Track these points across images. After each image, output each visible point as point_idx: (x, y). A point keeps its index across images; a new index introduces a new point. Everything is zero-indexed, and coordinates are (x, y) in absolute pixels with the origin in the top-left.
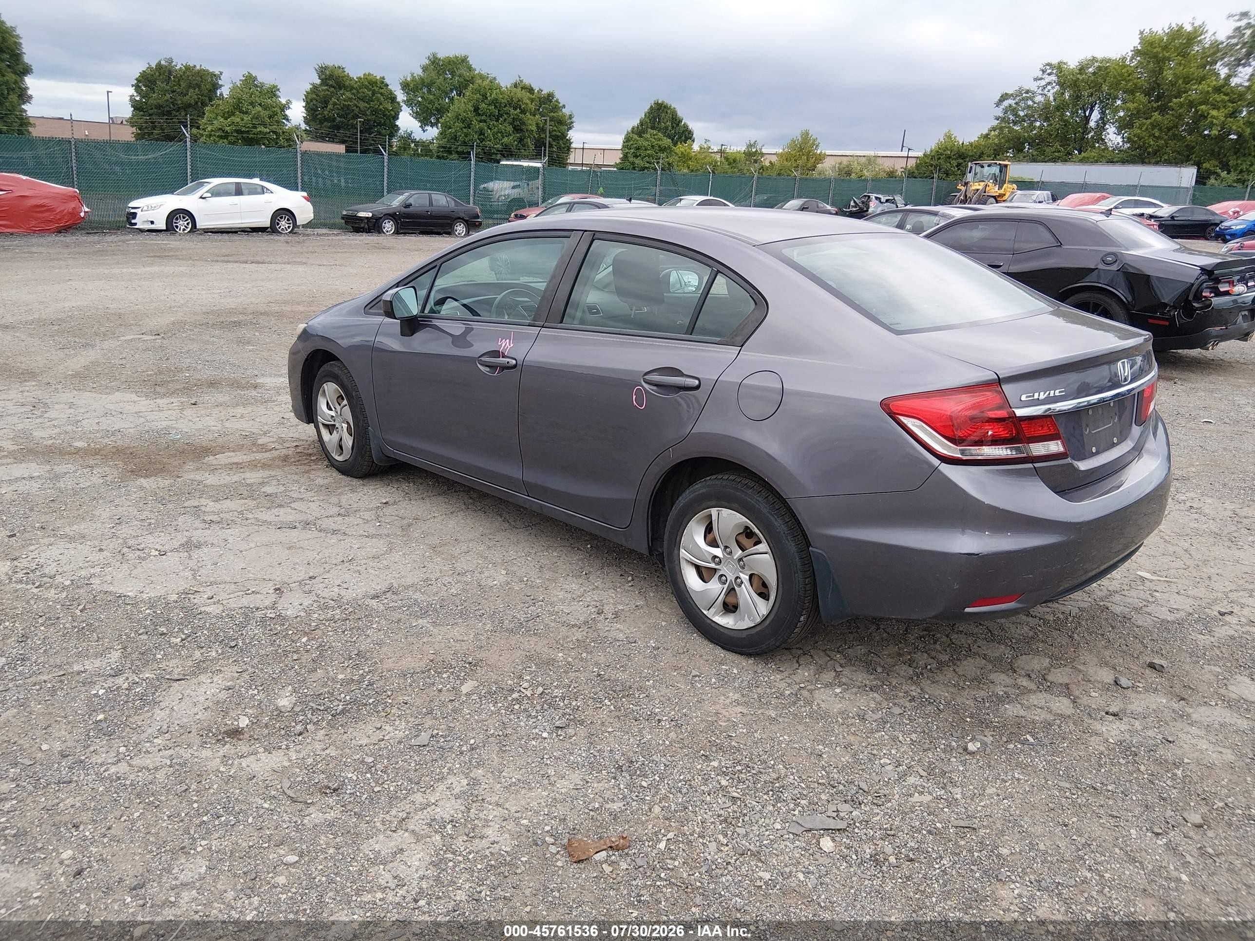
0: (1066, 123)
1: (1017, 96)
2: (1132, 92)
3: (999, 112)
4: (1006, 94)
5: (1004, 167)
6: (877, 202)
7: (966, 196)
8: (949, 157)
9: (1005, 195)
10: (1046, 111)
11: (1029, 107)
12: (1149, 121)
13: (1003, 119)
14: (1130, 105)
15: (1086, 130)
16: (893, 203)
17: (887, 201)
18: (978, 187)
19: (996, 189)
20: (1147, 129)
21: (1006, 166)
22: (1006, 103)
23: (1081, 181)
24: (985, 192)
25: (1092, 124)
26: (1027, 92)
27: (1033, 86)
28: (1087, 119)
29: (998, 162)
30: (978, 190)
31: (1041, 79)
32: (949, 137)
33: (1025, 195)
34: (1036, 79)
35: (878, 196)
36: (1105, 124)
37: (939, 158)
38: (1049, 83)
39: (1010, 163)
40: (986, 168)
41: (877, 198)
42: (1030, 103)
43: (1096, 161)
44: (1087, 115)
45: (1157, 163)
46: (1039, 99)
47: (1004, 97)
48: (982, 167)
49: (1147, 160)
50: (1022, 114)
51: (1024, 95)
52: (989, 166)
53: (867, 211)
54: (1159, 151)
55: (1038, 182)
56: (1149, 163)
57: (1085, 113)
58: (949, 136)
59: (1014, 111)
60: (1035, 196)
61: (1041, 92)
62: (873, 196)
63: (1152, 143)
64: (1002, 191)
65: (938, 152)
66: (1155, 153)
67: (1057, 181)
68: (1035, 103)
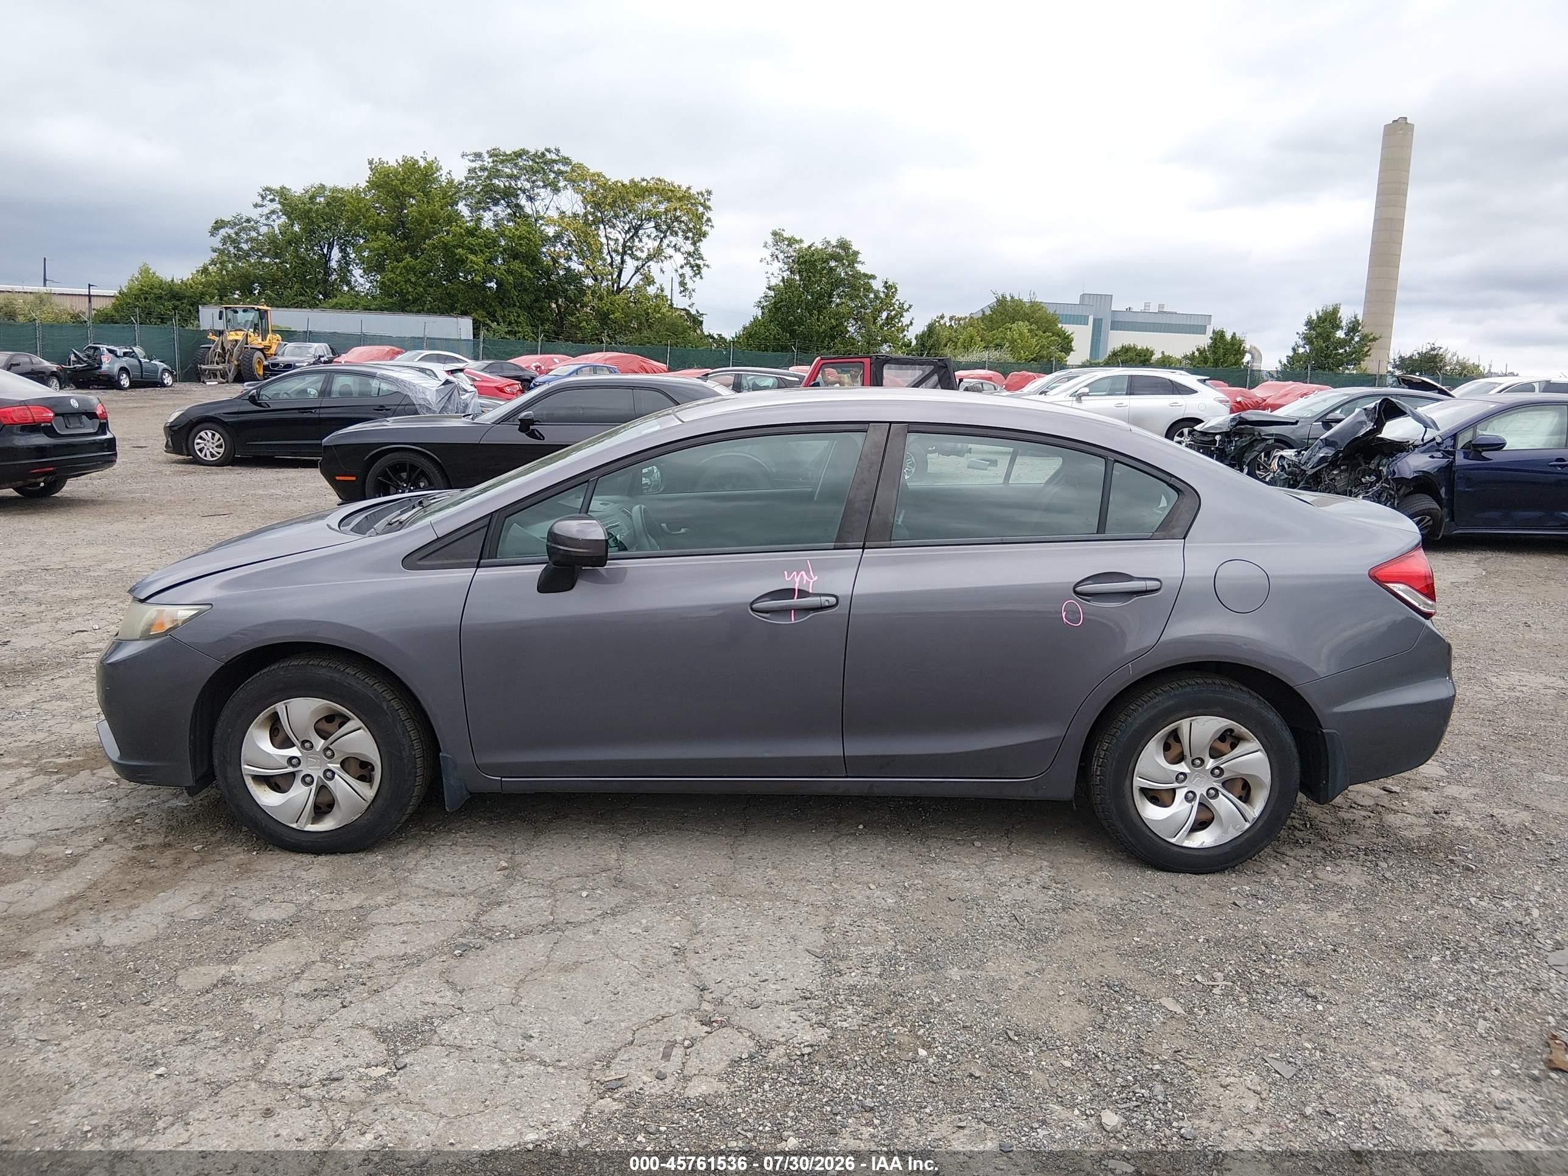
0: (304, 262)
1: (235, 224)
2: (374, 229)
3: (216, 242)
4: (222, 221)
5: (263, 315)
6: (111, 355)
7: (223, 348)
8: (161, 298)
9: (271, 347)
10: (275, 246)
11: (252, 240)
12: (401, 265)
13: (221, 252)
14: (375, 245)
15: (328, 272)
16: (133, 357)
17: (125, 354)
18: (237, 338)
19: (260, 340)
20: (401, 273)
21: (266, 311)
22: (223, 232)
23: (357, 331)
24: (247, 344)
25: (334, 264)
26: (248, 221)
27: (254, 214)
28: (327, 258)
29: (256, 307)
30: (237, 341)
31: (262, 206)
32: (147, 271)
33: (300, 348)
34: (256, 206)
35: (110, 347)
36: (348, 264)
37: (146, 299)
38: (273, 212)
39: (269, 308)
40: (240, 313)
41: (110, 351)
42: (254, 234)
43: (352, 308)
44: (325, 252)
45: (419, 312)
46: (264, 230)
47: (219, 225)
48: (236, 312)
49: (408, 308)
50: (245, 247)
51: (244, 224)
52: (245, 311)
53: (100, 368)
54: (419, 299)
55: (305, 332)
56: (411, 311)
57: (322, 250)
58: (145, 271)
59: (235, 242)
60: (313, 349)
61: (265, 222)
62: (104, 348)
63: (410, 290)
64: (266, 343)
65: (141, 290)
66: (415, 301)
67: (327, 331)
68: (259, 234)
